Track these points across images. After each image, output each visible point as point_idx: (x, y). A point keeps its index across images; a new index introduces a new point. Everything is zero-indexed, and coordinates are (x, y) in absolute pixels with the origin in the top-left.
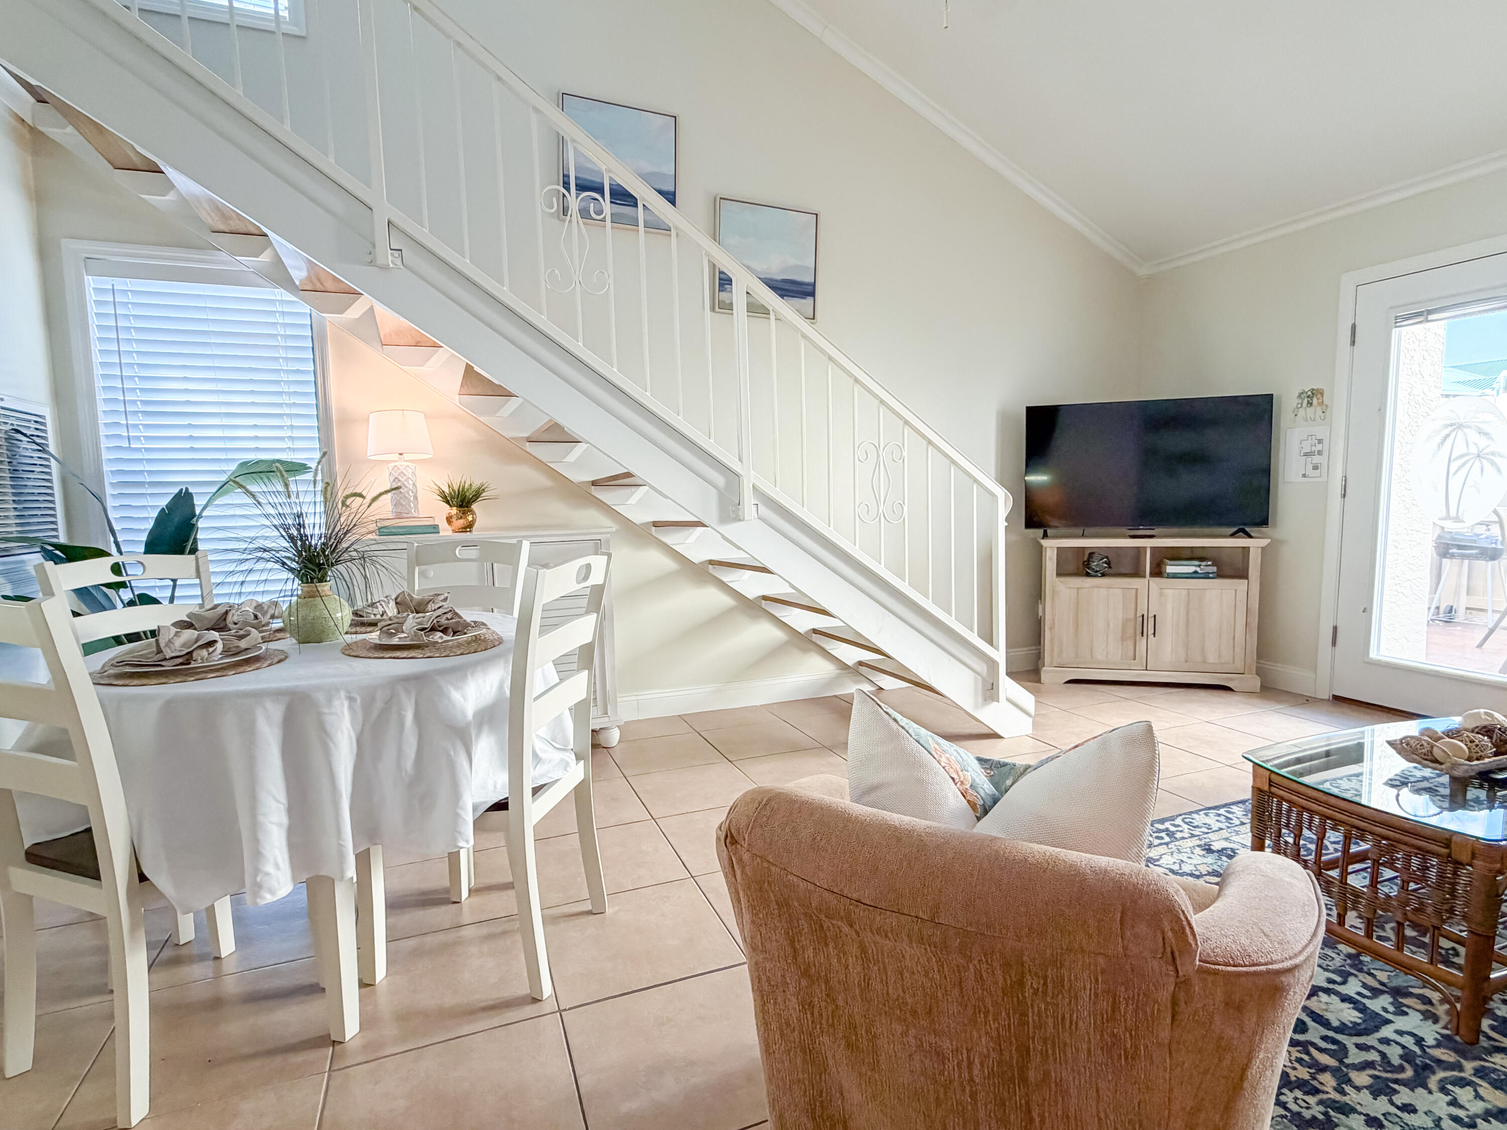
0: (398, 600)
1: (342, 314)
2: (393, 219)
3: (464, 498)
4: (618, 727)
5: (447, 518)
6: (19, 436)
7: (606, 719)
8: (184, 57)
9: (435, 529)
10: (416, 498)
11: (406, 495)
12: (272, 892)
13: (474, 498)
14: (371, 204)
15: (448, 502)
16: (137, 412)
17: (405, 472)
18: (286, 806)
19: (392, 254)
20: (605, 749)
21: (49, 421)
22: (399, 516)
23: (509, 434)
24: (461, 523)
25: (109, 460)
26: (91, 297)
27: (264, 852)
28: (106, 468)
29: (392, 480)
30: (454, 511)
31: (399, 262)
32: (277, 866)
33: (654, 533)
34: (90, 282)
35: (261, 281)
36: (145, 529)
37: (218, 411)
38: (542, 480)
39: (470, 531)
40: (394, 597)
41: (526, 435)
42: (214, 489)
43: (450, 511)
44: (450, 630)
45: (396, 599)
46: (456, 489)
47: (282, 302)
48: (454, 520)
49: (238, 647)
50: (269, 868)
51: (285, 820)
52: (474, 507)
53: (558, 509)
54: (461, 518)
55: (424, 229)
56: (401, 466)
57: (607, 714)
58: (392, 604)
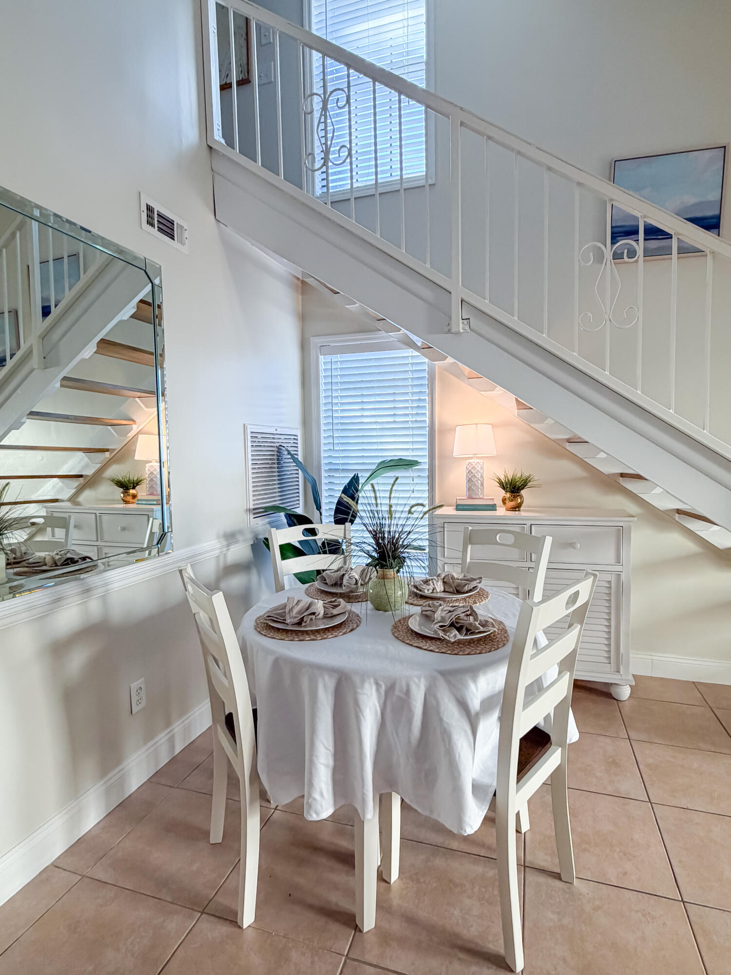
0: (445, 580)
1: (444, 360)
2: (465, 298)
3: (515, 486)
4: (630, 686)
5: (502, 500)
6: (282, 448)
7: (619, 677)
8: (351, 223)
9: (493, 507)
10: (482, 485)
11: (476, 482)
12: (317, 814)
13: (522, 486)
14: (451, 291)
15: (504, 488)
16: (338, 429)
17: (476, 466)
18: (333, 751)
19: (463, 323)
20: (615, 701)
21: (299, 438)
22: (470, 497)
23: (552, 437)
24: (512, 504)
25: (325, 457)
26: (322, 367)
27: (314, 783)
28: (323, 462)
29: (467, 472)
30: (508, 495)
31: (467, 328)
32: (322, 795)
33: (677, 519)
34: (322, 358)
35: (403, 346)
36: (337, 497)
37: (375, 427)
38: (577, 471)
39: (519, 510)
40: (443, 576)
41: (567, 437)
42: (368, 475)
43: (504, 495)
44: (464, 629)
45: (444, 579)
46: (510, 478)
47: (412, 357)
48: (507, 502)
49: (332, 613)
50: (317, 796)
51: (331, 762)
52: (523, 492)
53: (591, 495)
54: (512, 501)
55: (486, 301)
56: (474, 462)
57: (619, 672)
58: (440, 583)
